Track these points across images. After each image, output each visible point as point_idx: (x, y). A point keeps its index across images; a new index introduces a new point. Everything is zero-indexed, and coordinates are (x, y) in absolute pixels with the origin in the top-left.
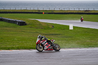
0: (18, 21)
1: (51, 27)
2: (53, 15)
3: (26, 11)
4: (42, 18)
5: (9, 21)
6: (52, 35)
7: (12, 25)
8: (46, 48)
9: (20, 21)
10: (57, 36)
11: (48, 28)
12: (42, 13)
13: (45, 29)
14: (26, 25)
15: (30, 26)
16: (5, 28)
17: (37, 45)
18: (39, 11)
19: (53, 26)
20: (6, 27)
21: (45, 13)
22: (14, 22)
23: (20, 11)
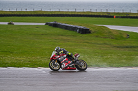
0: (79, 27)
1: (125, 36)
2: (129, 19)
3: (90, 14)
4: (112, 24)
5: (66, 28)
6: (127, 47)
7: (70, 32)
8: (64, 65)
9: (82, 27)
10: (133, 49)
11: (121, 38)
12: (113, 17)
13: (116, 39)
14: (90, 32)
15: (95, 34)
16: (61, 37)
17: (51, 61)
18: (109, 13)
19: (128, 35)
20: (62, 35)
21: (117, 17)
22: (74, 29)
23: (82, 14)
